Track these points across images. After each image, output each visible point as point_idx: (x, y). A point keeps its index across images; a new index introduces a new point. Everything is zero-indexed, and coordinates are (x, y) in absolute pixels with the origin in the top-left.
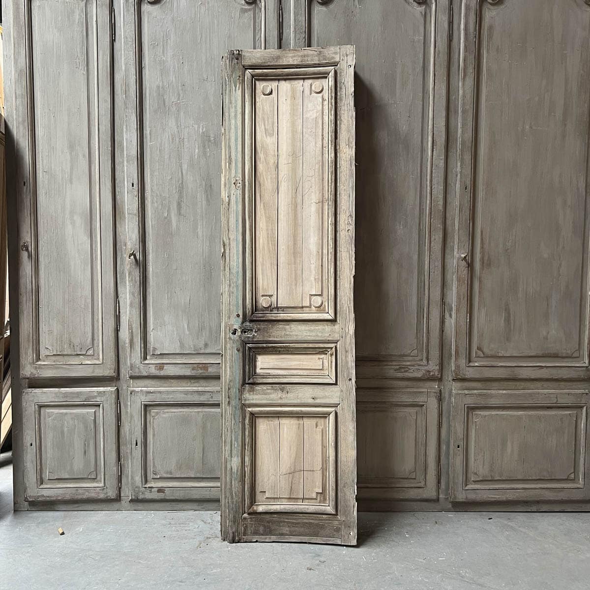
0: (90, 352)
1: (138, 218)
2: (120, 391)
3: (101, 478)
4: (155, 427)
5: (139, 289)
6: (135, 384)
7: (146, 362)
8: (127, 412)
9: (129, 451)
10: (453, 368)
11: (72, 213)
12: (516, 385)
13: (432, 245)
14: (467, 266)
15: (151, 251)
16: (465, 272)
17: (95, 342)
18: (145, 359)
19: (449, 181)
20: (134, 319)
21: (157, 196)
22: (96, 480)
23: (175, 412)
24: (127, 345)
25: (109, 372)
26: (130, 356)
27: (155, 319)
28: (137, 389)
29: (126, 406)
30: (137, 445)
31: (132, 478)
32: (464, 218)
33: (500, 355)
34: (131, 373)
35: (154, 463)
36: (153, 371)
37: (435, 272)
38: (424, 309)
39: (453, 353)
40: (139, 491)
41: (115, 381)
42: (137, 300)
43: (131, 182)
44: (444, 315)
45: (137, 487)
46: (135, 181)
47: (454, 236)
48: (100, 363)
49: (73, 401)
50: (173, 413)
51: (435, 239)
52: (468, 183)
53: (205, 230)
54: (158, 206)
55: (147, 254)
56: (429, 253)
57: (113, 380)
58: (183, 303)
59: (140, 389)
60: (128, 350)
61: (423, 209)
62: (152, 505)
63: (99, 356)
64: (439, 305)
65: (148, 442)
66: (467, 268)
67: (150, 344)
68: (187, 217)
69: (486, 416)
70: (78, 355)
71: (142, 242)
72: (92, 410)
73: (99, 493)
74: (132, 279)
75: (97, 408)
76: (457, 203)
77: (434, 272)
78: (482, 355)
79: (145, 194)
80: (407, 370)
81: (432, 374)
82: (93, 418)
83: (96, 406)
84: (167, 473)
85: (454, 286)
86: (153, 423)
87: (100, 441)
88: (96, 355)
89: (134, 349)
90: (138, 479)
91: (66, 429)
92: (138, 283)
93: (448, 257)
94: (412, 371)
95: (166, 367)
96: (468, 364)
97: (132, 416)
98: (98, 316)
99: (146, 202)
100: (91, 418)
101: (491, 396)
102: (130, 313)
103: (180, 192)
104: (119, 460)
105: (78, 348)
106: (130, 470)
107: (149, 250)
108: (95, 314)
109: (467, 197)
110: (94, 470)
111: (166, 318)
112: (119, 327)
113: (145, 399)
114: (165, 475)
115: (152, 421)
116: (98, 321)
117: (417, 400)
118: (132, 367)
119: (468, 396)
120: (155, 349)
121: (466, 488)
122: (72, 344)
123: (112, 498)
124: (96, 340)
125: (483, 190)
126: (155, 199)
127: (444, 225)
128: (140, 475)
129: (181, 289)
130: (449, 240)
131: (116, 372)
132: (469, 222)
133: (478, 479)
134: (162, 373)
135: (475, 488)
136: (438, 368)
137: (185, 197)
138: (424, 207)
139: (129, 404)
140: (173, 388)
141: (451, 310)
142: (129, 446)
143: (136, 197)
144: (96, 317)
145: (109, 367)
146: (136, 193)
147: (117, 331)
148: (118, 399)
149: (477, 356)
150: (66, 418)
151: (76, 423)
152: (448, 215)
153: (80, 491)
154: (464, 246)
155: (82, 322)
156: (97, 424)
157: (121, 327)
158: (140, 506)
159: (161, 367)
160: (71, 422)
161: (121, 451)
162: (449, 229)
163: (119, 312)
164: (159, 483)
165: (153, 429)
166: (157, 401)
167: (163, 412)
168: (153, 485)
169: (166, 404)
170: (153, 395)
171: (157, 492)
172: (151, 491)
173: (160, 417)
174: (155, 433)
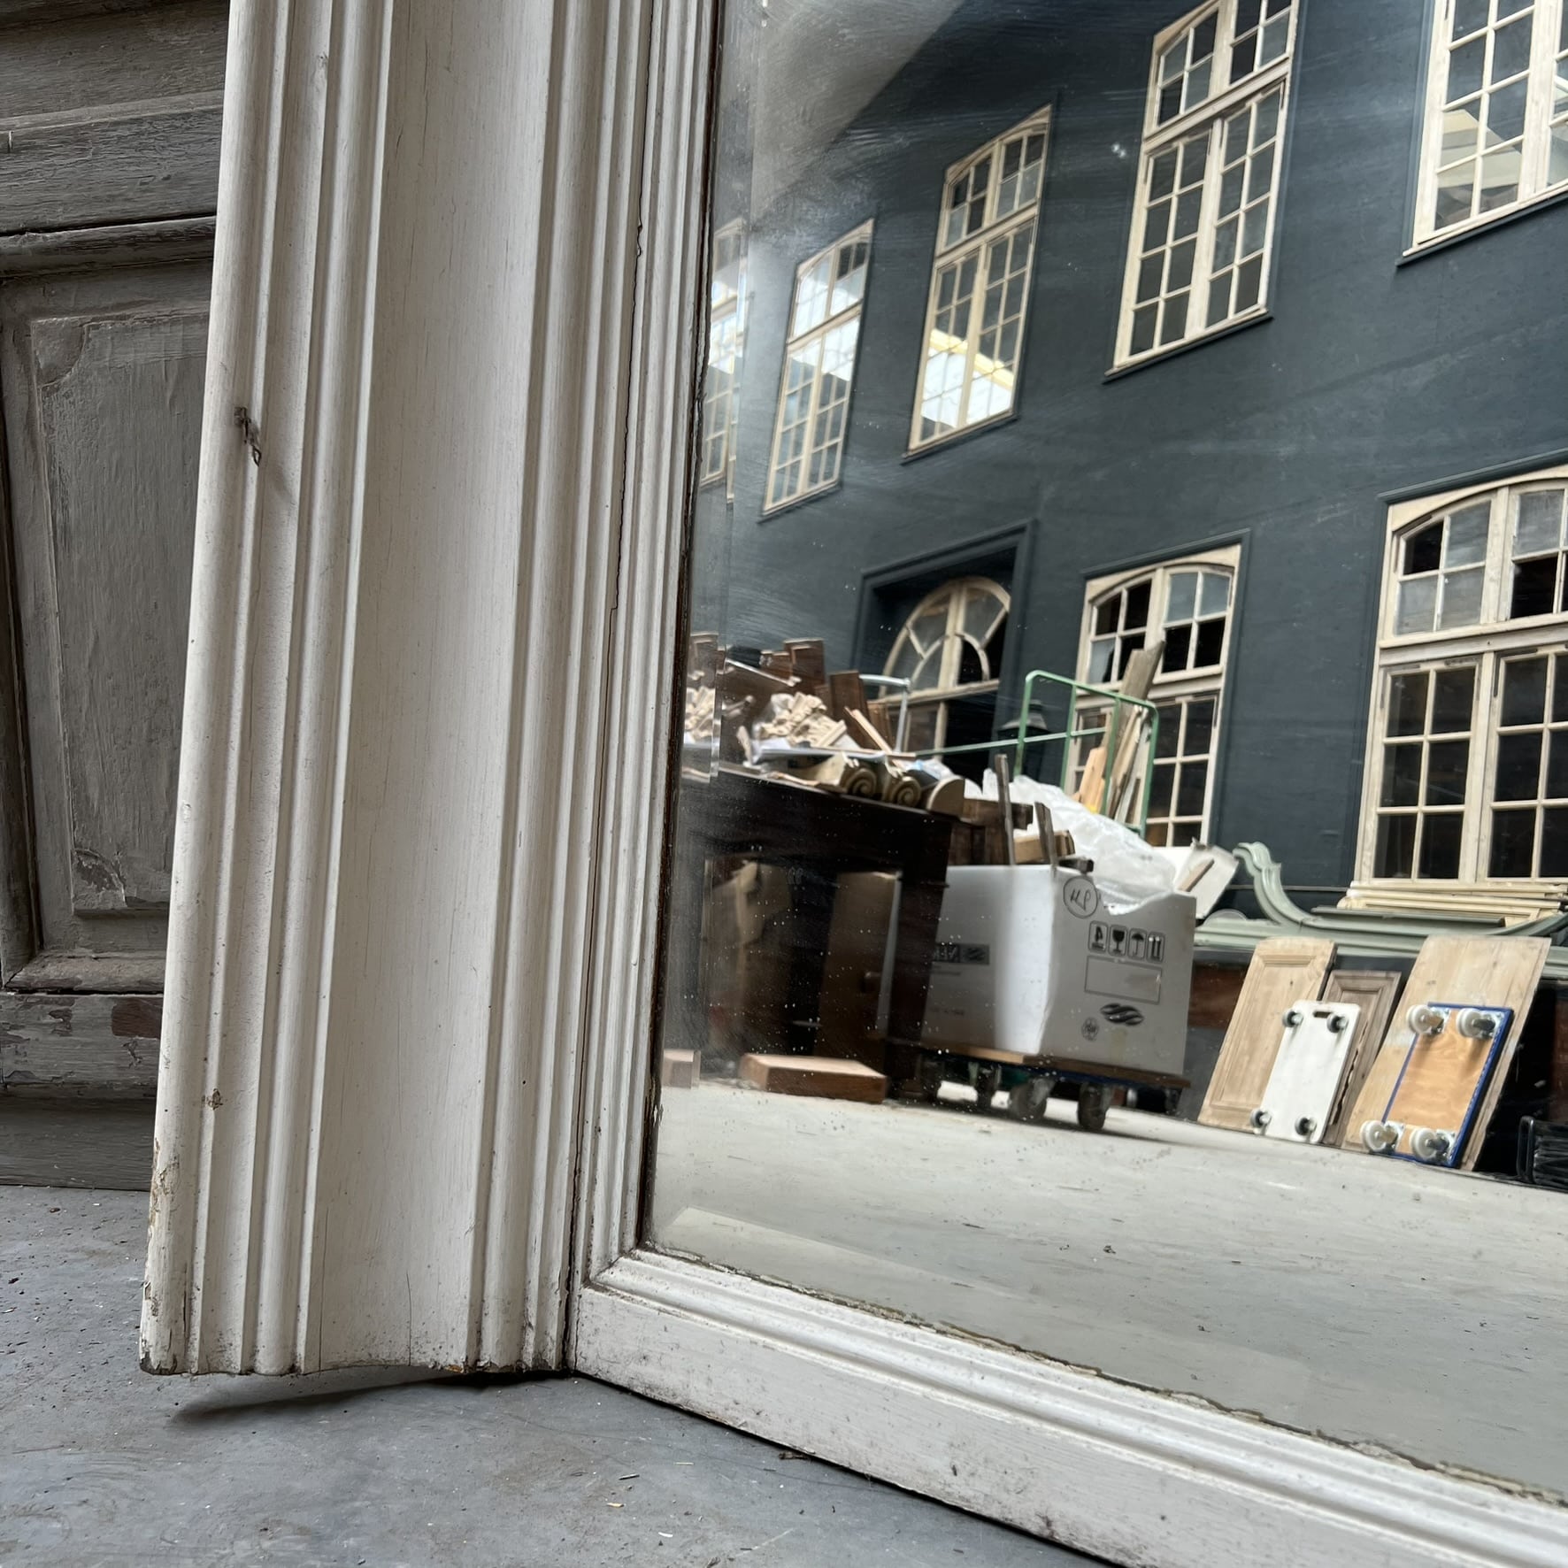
164: (132, 950)
165: (52, 486)
166: (61, 220)
167: (119, 325)
168: (81, 969)
169: (134, 242)
170: (28, 174)
171: (108, 1032)
172: (67, 1015)
173: (100, 370)
174: (67, 518)
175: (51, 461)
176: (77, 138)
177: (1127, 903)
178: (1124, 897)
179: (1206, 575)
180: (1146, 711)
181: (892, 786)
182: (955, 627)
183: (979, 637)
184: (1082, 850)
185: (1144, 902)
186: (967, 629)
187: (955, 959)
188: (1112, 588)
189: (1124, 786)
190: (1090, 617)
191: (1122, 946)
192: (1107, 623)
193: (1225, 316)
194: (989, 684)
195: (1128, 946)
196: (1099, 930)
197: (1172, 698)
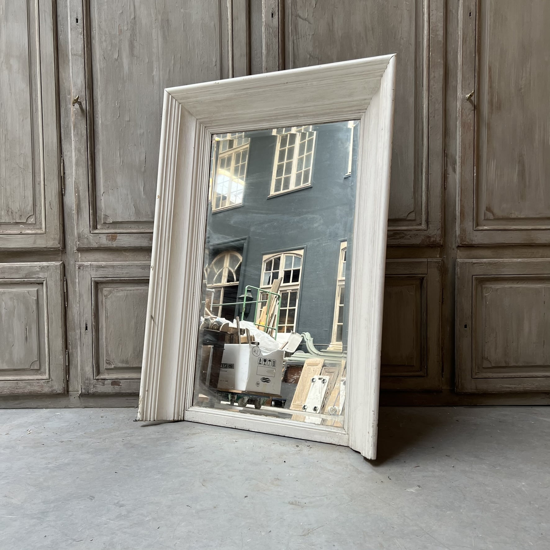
0: (32, 220)
1: (83, 60)
2: (67, 267)
3: (45, 370)
4: (108, 307)
5: (86, 145)
6: (84, 258)
7: (96, 231)
8: (75, 291)
9: (78, 337)
10: (458, 233)
11: (8, 56)
12: (534, 253)
13: (432, 83)
14: (473, 109)
15: (99, 100)
16: (471, 116)
17: (37, 208)
18: (95, 227)
19: (450, 7)
20: (81, 180)
21: (105, 34)
22: (40, 372)
23: (131, 290)
24: (74, 212)
25: (52, 242)
26: (77, 224)
27: (106, 181)
28: (86, 263)
29: (74, 283)
30: (86, 329)
31: (82, 369)
32: (468, 52)
33: (513, 216)
34: (79, 244)
35: (107, 351)
36: (104, 241)
37: (436, 117)
38: (422, 164)
39: (458, 213)
40: (90, 383)
41: (60, 254)
42: (84, 157)
43: (75, 17)
44: (447, 169)
45: (87, 379)
46: (79, 16)
47: (456, 73)
48: (42, 232)
49: (11, 277)
50: (129, 292)
51: (434, 77)
52: (473, 8)
53: (161, 73)
54: (107, 47)
55: (95, 105)
56: (427, 94)
57: (59, 254)
58: (137, 160)
59: (90, 263)
60: (75, 217)
61: (419, 42)
62: (105, 401)
63: (41, 224)
64: (440, 158)
65: (100, 327)
66: (473, 112)
67: (101, 211)
68: (140, 59)
69: (497, 290)
70: (17, 223)
71: (89, 88)
72: (33, 289)
73: (42, 386)
74: (78, 131)
75: (40, 286)
76: (460, 33)
77: (434, 117)
78: (492, 217)
79: (92, 33)
80: (403, 237)
81: (432, 239)
82: (35, 298)
83: (39, 284)
84: (123, 362)
85: (458, 133)
86: (106, 303)
87: (44, 325)
88: (38, 223)
89: (81, 216)
90: (89, 369)
91: (3, 311)
92: (85, 137)
93: (450, 99)
94: (408, 237)
95: (119, 237)
96: (475, 228)
97: (80, 295)
98: (40, 178)
99: (93, 42)
100: (33, 298)
101: (504, 265)
102: (76, 173)
103: (133, 30)
104: (66, 348)
105: (17, 216)
106: (79, 359)
107: (98, 99)
108: (37, 175)
109: (472, 25)
110: (37, 360)
111: (119, 180)
112: (64, 192)
113: (96, 275)
114: (120, 365)
115: (104, 300)
116: (39, 184)
117: (416, 272)
118: (79, 237)
119: (476, 265)
120: (106, 216)
121: (477, 377)
122: (10, 211)
123: (58, 392)
124: (38, 206)
125: (490, 17)
126: (104, 38)
127: (445, 60)
128: (90, 365)
129: (135, 145)
130: (451, 79)
131: (61, 243)
132: (474, 55)
133: (490, 366)
134: (115, 244)
135: (487, 377)
136: (440, 233)
137: (138, 35)
138: (421, 40)
139: (77, 281)
140: (128, 262)
141: (454, 163)
142: (78, 332)
143: (81, 34)
144: (37, 179)
145: (53, 237)
146: (81, 30)
147: (62, 194)
148: (65, 275)
149: (486, 218)
150: (4, 298)
151: (16, 304)
152: (449, 49)
153: (21, 384)
154: (469, 84)
155: (21, 186)
156: (40, 305)
157: (67, 192)
158: (91, 402)
159: (113, 237)
160: (10, 303)
161: (69, 338)
162: (451, 65)
163: (64, 173)
164: (113, 374)
165: (106, 311)
166: (110, 277)
167: (117, 290)
168: (106, 376)
169: (120, 280)
170: (105, 270)
171: (111, 385)
172: (104, 383)
173: (114, 296)
174: (108, 315)
175: (106, 307)
176: (113, 267)
177: (267, 353)
178: (266, 351)
179: (295, 257)
180: (278, 296)
181: (211, 325)
182: (226, 265)
183: (233, 269)
184: (257, 340)
185: (271, 352)
186: (230, 266)
187: (226, 368)
188: (270, 258)
189: (272, 317)
190: (264, 266)
191: (266, 363)
192: (268, 268)
193: (300, 185)
194: (235, 283)
195: (267, 362)
196: (260, 359)
197: (286, 290)
